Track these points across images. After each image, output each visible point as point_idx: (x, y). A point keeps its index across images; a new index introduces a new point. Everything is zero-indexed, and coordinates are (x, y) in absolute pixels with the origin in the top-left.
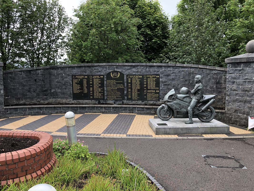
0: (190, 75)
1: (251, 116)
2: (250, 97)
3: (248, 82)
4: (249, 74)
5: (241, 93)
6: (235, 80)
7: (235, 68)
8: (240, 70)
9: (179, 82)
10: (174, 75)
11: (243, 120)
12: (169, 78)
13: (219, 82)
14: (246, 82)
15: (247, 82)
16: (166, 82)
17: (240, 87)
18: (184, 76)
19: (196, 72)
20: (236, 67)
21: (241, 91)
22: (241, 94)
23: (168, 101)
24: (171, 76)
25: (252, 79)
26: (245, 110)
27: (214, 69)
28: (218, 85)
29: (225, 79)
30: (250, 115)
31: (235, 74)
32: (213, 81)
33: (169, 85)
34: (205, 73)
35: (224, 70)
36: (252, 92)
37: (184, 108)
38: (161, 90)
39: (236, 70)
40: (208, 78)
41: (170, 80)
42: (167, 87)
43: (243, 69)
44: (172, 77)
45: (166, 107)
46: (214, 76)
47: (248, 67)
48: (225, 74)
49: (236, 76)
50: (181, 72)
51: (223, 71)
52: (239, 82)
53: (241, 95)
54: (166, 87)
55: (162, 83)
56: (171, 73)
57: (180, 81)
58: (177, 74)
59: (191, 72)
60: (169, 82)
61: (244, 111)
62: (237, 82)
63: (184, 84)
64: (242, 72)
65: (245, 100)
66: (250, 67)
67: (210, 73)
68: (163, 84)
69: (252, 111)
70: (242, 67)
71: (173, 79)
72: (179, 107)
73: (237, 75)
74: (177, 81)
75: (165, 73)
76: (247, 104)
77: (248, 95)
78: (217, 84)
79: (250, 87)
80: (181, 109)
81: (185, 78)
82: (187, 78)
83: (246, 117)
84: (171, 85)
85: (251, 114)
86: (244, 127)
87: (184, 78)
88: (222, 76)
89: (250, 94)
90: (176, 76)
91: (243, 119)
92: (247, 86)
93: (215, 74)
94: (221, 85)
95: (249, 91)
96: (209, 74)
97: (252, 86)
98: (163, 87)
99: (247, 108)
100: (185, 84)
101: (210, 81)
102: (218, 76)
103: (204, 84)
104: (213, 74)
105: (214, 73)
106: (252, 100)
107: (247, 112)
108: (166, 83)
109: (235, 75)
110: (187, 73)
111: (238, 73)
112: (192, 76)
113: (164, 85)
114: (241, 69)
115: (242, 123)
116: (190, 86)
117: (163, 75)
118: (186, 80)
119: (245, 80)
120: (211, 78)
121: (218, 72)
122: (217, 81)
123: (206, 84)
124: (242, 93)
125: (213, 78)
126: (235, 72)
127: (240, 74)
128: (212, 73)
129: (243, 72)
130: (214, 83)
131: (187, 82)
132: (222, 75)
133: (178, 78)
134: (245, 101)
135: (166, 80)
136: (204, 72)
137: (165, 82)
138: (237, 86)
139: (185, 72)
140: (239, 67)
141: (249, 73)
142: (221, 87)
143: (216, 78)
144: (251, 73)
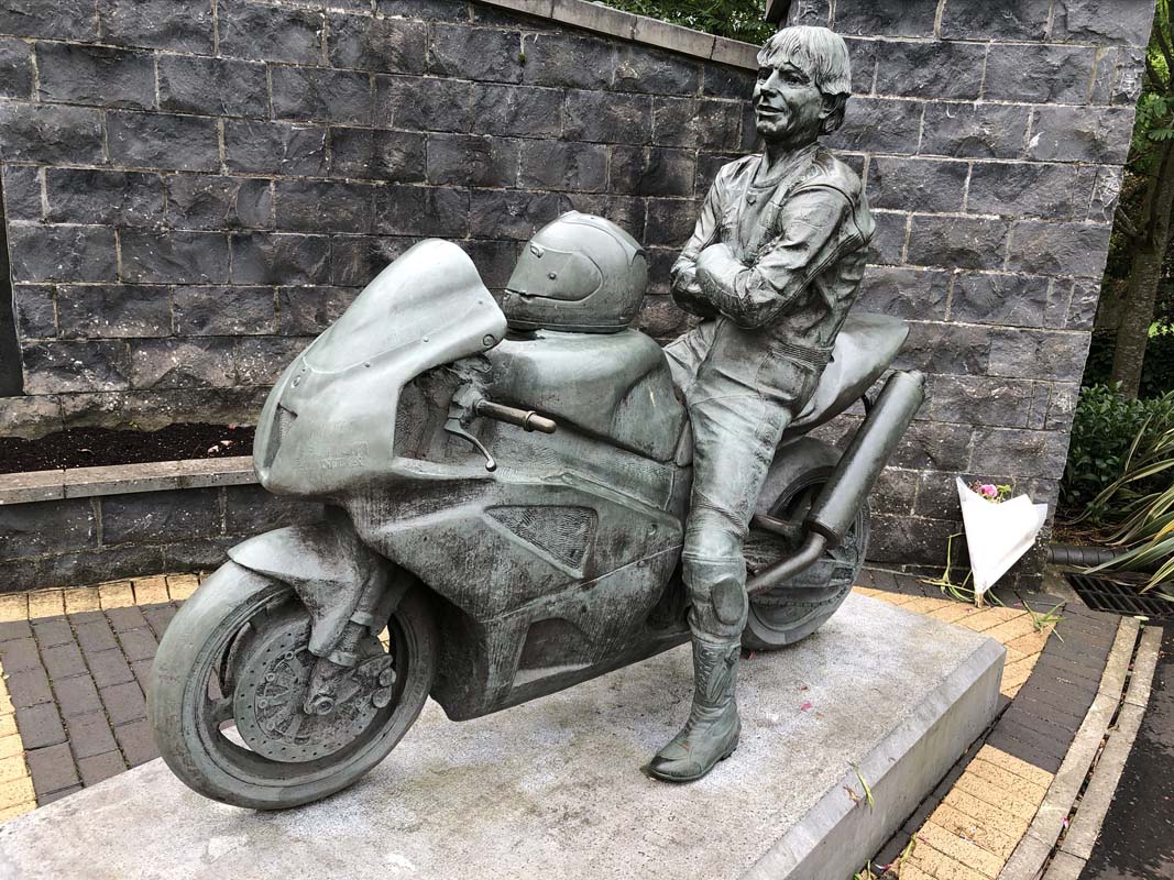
0: (383, 84)
1: (978, 471)
2: (985, 315)
3: (982, 172)
4: (996, 95)
5: (912, 277)
6: (866, 156)
7: (875, 31)
8: (919, 57)
9: (252, 152)
10: (190, 62)
11: (907, 512)
12: (128, 88)
13: (657, 170)
14: (957, 173)
15: (968, 178)
16: (94, 142)
17: (903, 219)
18: (313, 88)
19: (443, 47)
20: (885, 23)
21: (911, 261)
22: (905, 286)
23: (401, 492)
24: (146, 63)
25: (1016, 146)
26: (932, 427)
27: (626, 32)
28: (647, 201)
29: (707, 146)
30: (965, 467)
31: (872, 96)
32: (603, 157)
33: (130, 182)
34: (532, 65)
35: (704, 52)
36: (1005, 267)
37: (627, 555)
38: (30, 244)
39: (884, 51)
40: (561, 132)
41: (141, 126)
42: (114, 214)
43: (945, 47)
44: (165, 87)
45: (334, 586)
46: (619, 111)
47: (995, 26)
48: (707, 92)
49: (877, 113)
50: (282, 28)
51: (694, 69)
52: (902, 170)
53: (908, 293)
54: (96, 205)
55: (32, 152)
56: (151, 26)
57: (275, 143)
58: (225, 47)
59: (388, 48)
60: (136, 149)
61: (923, 441)
62: (882, 168)
63: (312, 186)
64: (937, 78)
65: (942, 344)
66: (1016, 32)
67: (578, 78)
68: (41, 176)
69: (984, 437)
70: (946, 24)
71: (183, 118)
72: (573, 556)
73: (891, 104)
74: (231, 140)
75: (68, 24)
76: (953, 376)
77: (971, 294)
78: (637, 191)
79: (992, 222)
80: (587, 583)
81: (325, 111)
82: (348, 112)
83: (937, 482)
84: (163, 188)
85: (979, 458)
86: (908, 569)
87: (313, 106)
88: (683, 118)
89: (990, 284)
90: (220, 71)
91: (909, 503)
92: (969, 211)
93: (627, 86)
94: (676, 206)
95: (984, 258)
96: (570, 86)
97: (1009, 213)
98: (47, 208)
99: (946, 408)
100: (330, 186)
101: (581, 160)
102: (648, 107)
103: (520, 185)
104: (607, 89)
105: (613, 80)
106: (999, 335)
107: (950, 447)
108: (86, 160)
109: (870, 102)
110: (351, 50)
111: (900, 87)
112: (408, 94)
113: (63, 188)
114: (932, 40)
115: (897, 534)
116: (381, 207)
117: (37, 49)
118: (339, 140)
119: (951, 154)
120: (593, 133)
121: (659, 67)
122: (637, 158)
123: (542, 184)
124: (919, 275)
125: (611, 133)
126: (870, 75)
127: (915, 92)
128: (599, 73)
129: (944, 72)
130: (615, 183)
131: (352, 165)
132: (688, 105)
133: (237, 99)
134: (942, 350)
135: (91, 120)
136: (523, 62)
137: (75, 142)
138: (882, 215)
139: (324, 32)
140: (915, 21)
141: (997, 86)
142: (670, 220)
143: (634, 137)
144: (1014, 89)
